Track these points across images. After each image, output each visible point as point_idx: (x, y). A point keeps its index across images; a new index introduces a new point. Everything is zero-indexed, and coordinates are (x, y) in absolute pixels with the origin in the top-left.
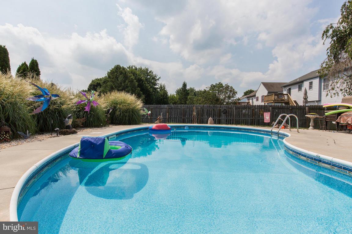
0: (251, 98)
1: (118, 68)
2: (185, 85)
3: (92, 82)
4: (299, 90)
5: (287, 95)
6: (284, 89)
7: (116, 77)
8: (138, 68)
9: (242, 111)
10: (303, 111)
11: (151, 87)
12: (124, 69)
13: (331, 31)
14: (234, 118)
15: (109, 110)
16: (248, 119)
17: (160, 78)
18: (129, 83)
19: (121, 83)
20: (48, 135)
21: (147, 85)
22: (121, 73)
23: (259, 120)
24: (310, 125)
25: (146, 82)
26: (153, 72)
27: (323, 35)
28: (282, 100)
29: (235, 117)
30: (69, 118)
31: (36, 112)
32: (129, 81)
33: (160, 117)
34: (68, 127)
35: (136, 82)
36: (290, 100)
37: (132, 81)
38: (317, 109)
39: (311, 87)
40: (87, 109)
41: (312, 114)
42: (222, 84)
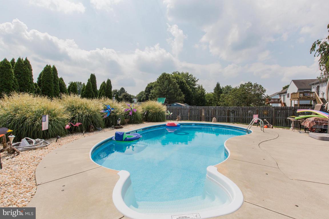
0: (282, 95)
1: (164, 75)
2: (218, 85)
3: (148, 85)
5: (314, 92)
6: (313, 87)
7: (163, 82)
8: (180, 73)
9: (248, 111)
11: (190, 88)
12: (169, 75)
14: (241, 117)
15: (144, 113)
17: (198, 80)
18: (172, 86)
19: (166, 87)
20: (109, 129)
21: (188, 86)
22: (167, 79)
24: (291, 125)
25: (187, 84)
26: (192, 75)
28: (308, 98)
30: (119, 120)
31: (105, 117)
32: (172, 85)
33: (178, 117)
34: (118, 125)
35: (178, 85)
36: (316, 98)
37: (175, 84)
40: (131, 114)
42: (251, 83)
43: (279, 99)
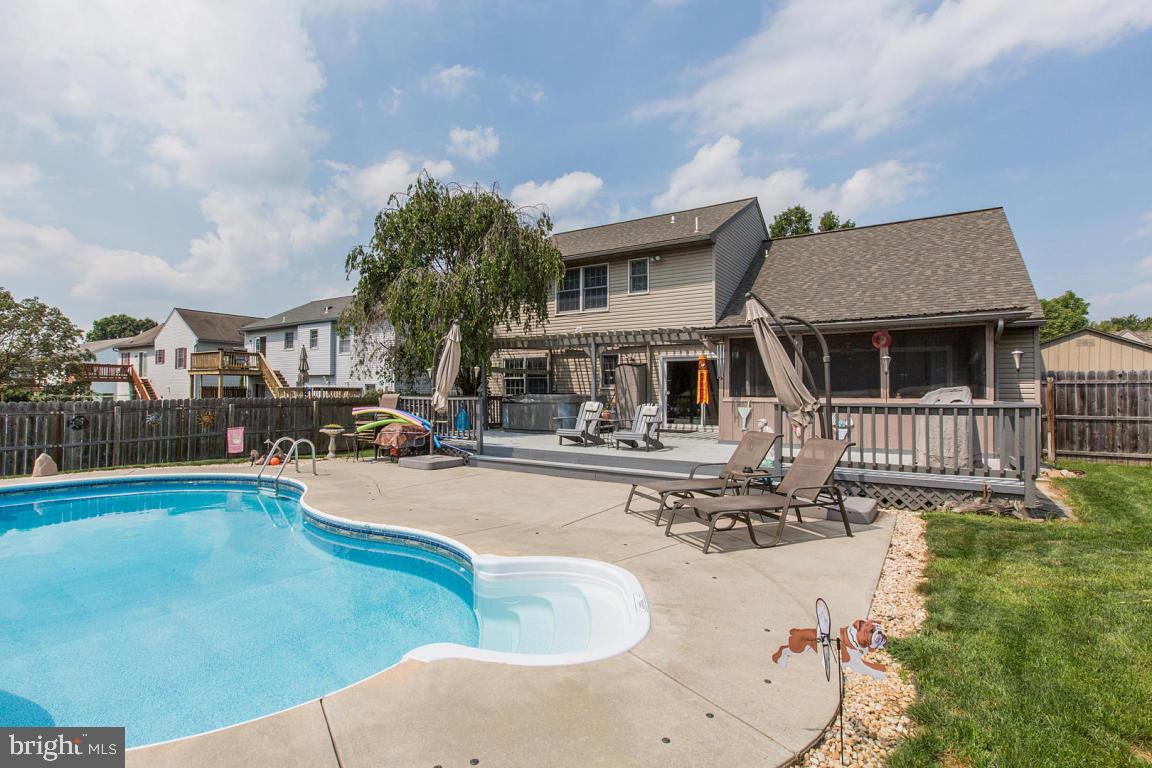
4: (287, 346)
5: (257, 355)
6: (247, 339)
9: (144, 418)
10: (307, 411)
13: (360, 259)
14: (115, 441)
16: (164, 441)
23: (198, 439)
24: (330, 448)
27: (348, 262)
28: (241, 369)
29: (121, 438)
36: (264, 371)
38: (333, 405)
39: (313, 343)
41: (333, 426)
43: (124, 368)
